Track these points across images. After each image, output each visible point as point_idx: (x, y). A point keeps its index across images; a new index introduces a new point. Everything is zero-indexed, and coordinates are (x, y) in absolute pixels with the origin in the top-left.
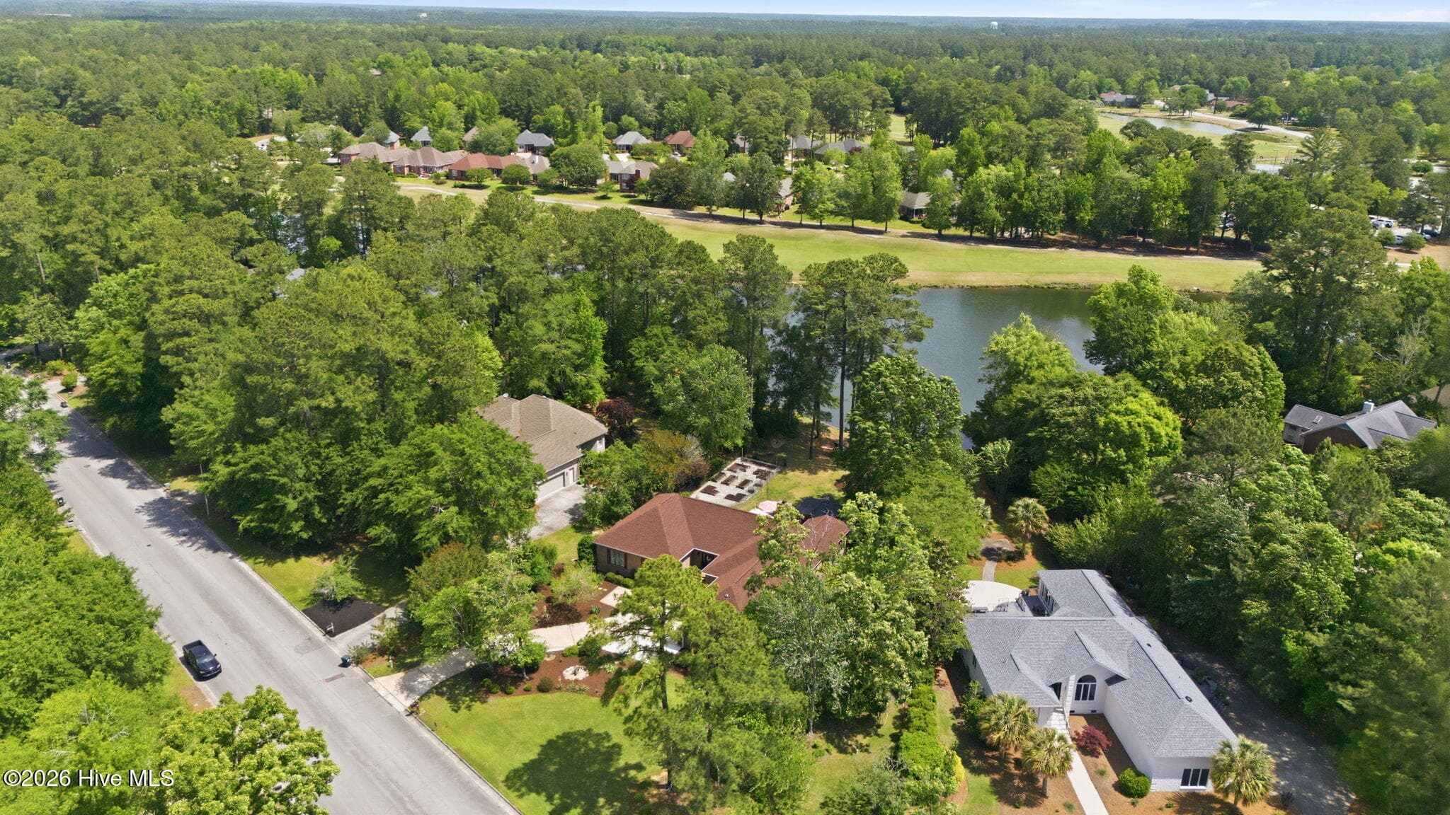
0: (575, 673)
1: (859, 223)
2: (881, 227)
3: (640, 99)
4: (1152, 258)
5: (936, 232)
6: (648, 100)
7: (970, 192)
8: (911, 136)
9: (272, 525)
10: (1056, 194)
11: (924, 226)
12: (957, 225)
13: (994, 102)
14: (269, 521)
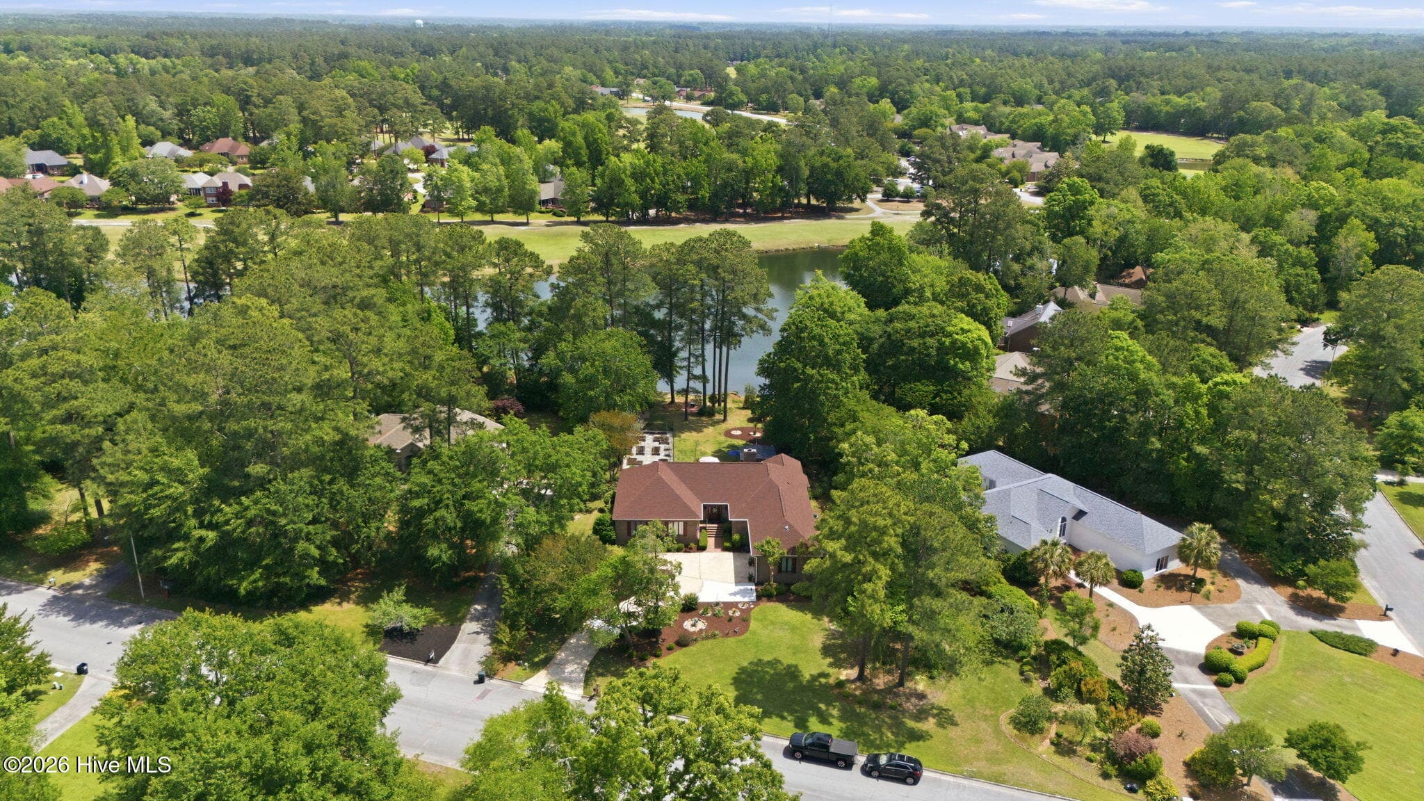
0: (694, 625)
1: (497, 217)
2: (523, 219)
3: (153, 105)
4: (762, 225)
5: (574, 219)
6: (162, 105)
7: (606, 180)
8: (457, 133)
9: (282, 579)
10: (679, 177)
11: (555, 214)
12: (594, 210)
13: (537, 98)
14: (278, 575)
